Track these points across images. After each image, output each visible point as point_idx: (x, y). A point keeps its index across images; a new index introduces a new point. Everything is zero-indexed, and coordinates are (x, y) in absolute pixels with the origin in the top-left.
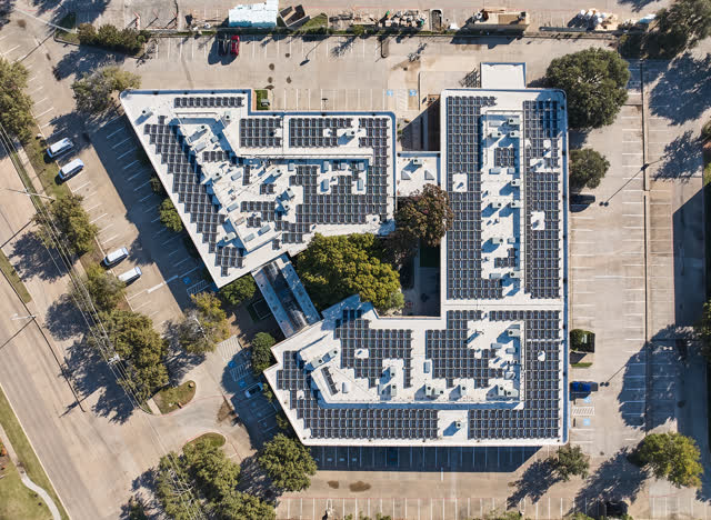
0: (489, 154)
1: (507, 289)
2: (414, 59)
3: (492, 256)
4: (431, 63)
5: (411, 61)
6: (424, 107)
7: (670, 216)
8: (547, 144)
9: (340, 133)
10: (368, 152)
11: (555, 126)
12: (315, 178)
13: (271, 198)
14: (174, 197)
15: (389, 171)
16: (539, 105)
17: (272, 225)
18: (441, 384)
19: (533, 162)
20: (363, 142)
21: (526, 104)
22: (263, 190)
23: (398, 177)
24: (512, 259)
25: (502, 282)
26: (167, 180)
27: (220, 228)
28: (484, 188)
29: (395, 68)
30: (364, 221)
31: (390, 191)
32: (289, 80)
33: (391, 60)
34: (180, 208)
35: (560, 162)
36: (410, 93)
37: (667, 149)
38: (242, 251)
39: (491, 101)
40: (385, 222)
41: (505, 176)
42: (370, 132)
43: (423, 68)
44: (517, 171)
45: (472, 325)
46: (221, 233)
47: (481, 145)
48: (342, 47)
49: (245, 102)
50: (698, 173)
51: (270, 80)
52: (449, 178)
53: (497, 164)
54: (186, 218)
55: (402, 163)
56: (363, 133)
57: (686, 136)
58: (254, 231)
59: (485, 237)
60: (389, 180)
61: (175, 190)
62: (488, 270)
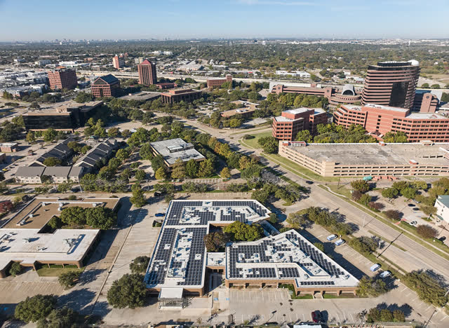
0: (184, 265)
1: (184, 230)
2: (214, 314)
3: (188, 237)
4: (206, 312)
5: (216, 314)
6: (211, 293)
7: (106, 257)
8: (156, 269)
9: (252, 273)
10: (238, 265)
11: (151, 275)
12: (261, 258)
13: (279, 252)
14: (320, 252)
15: (228, 261)
16: (156, 283)
17: (277, 245)
18: (210, 210)
19: (165, 263)
20: (241, 269)
21: (163, 283)
22: (283, 255)
23: (225, 259)
24: (180, 237)
25: (186, 231)
26: (325, 257)
27: (298, 244)
28: (188, 255)
29: (225, 310)
30: (239, 246)
31: (228, 255)
32: (281, 304)
33: (227, 313)
34: (316, 249)
35: (153, 263)
36: (217, 299)
37: (95, 279)
38: (287, 238)
39: (179, 284)
40: (230, 246)
41: (178, 259)
42: (238, 273)
43: (210, 310)
44: (172, 260)
45: (199, 222)
46: (297, 242)
47: (187, 269)
48: (254, 319)
49: (299, 284)
50: (86, 271)
51: (291, 304)
52: (202, 258)
53: (181, 263)
54: (313, 246)
55: (223, 263)
56: (241, 273)
57: (83, 284)
58: (283, 243)
59: (190, 242)
60: (228, 258)
61: (321, 255)
62: (190, 235)
